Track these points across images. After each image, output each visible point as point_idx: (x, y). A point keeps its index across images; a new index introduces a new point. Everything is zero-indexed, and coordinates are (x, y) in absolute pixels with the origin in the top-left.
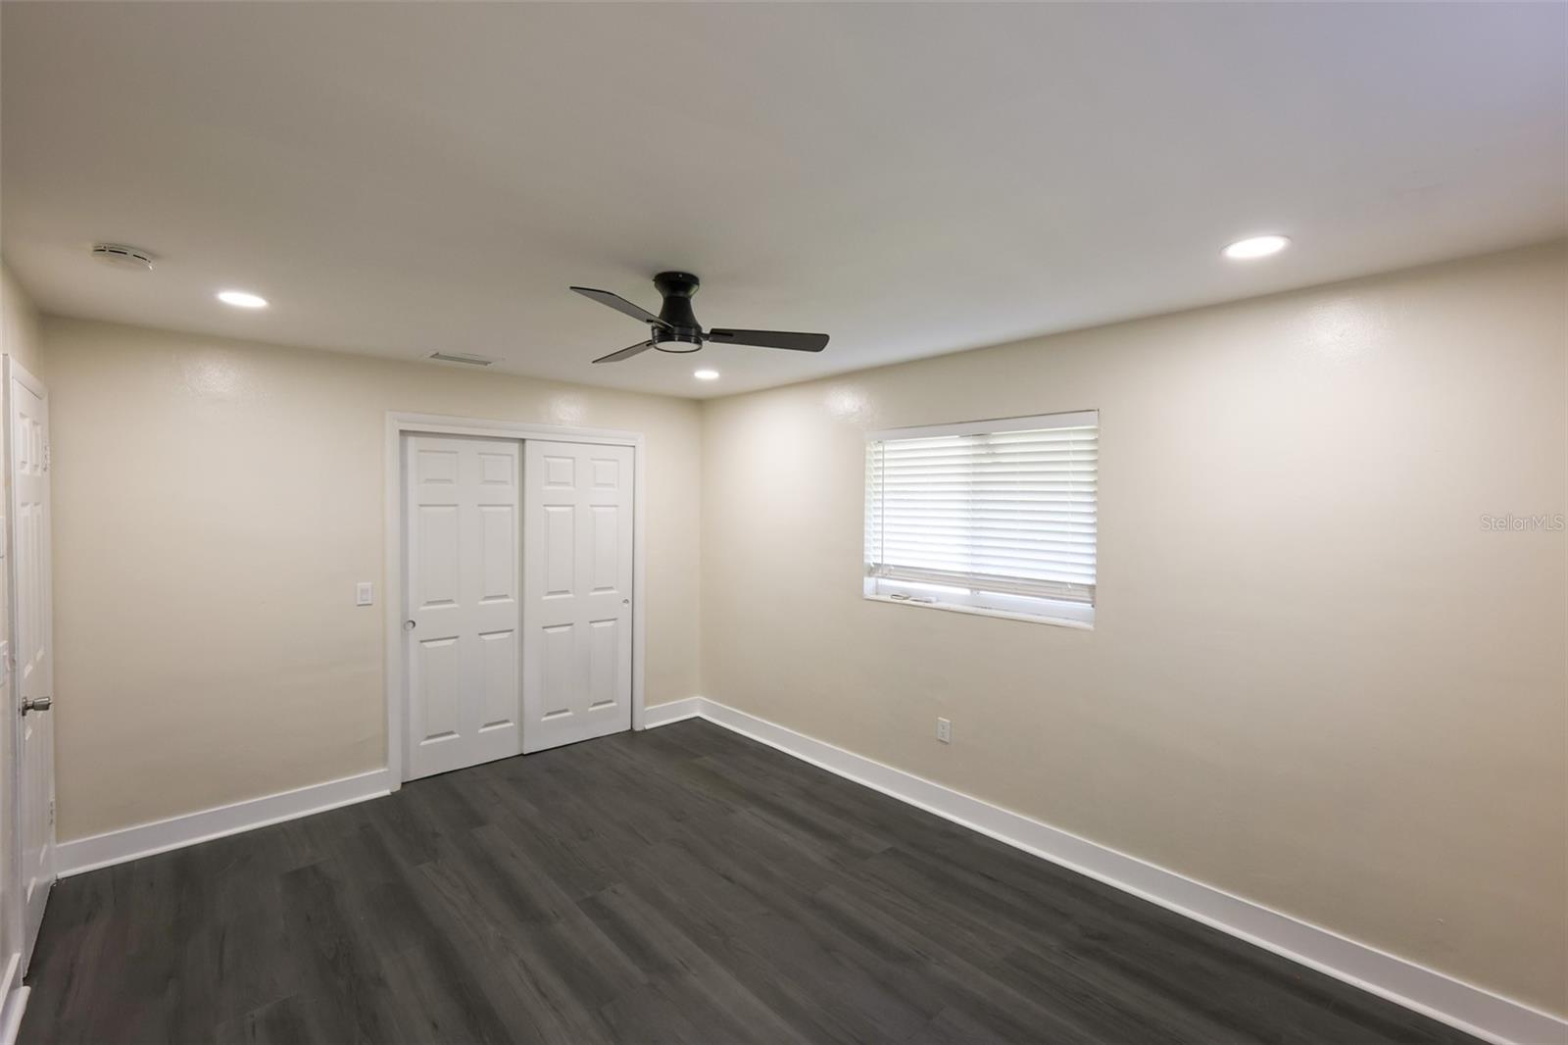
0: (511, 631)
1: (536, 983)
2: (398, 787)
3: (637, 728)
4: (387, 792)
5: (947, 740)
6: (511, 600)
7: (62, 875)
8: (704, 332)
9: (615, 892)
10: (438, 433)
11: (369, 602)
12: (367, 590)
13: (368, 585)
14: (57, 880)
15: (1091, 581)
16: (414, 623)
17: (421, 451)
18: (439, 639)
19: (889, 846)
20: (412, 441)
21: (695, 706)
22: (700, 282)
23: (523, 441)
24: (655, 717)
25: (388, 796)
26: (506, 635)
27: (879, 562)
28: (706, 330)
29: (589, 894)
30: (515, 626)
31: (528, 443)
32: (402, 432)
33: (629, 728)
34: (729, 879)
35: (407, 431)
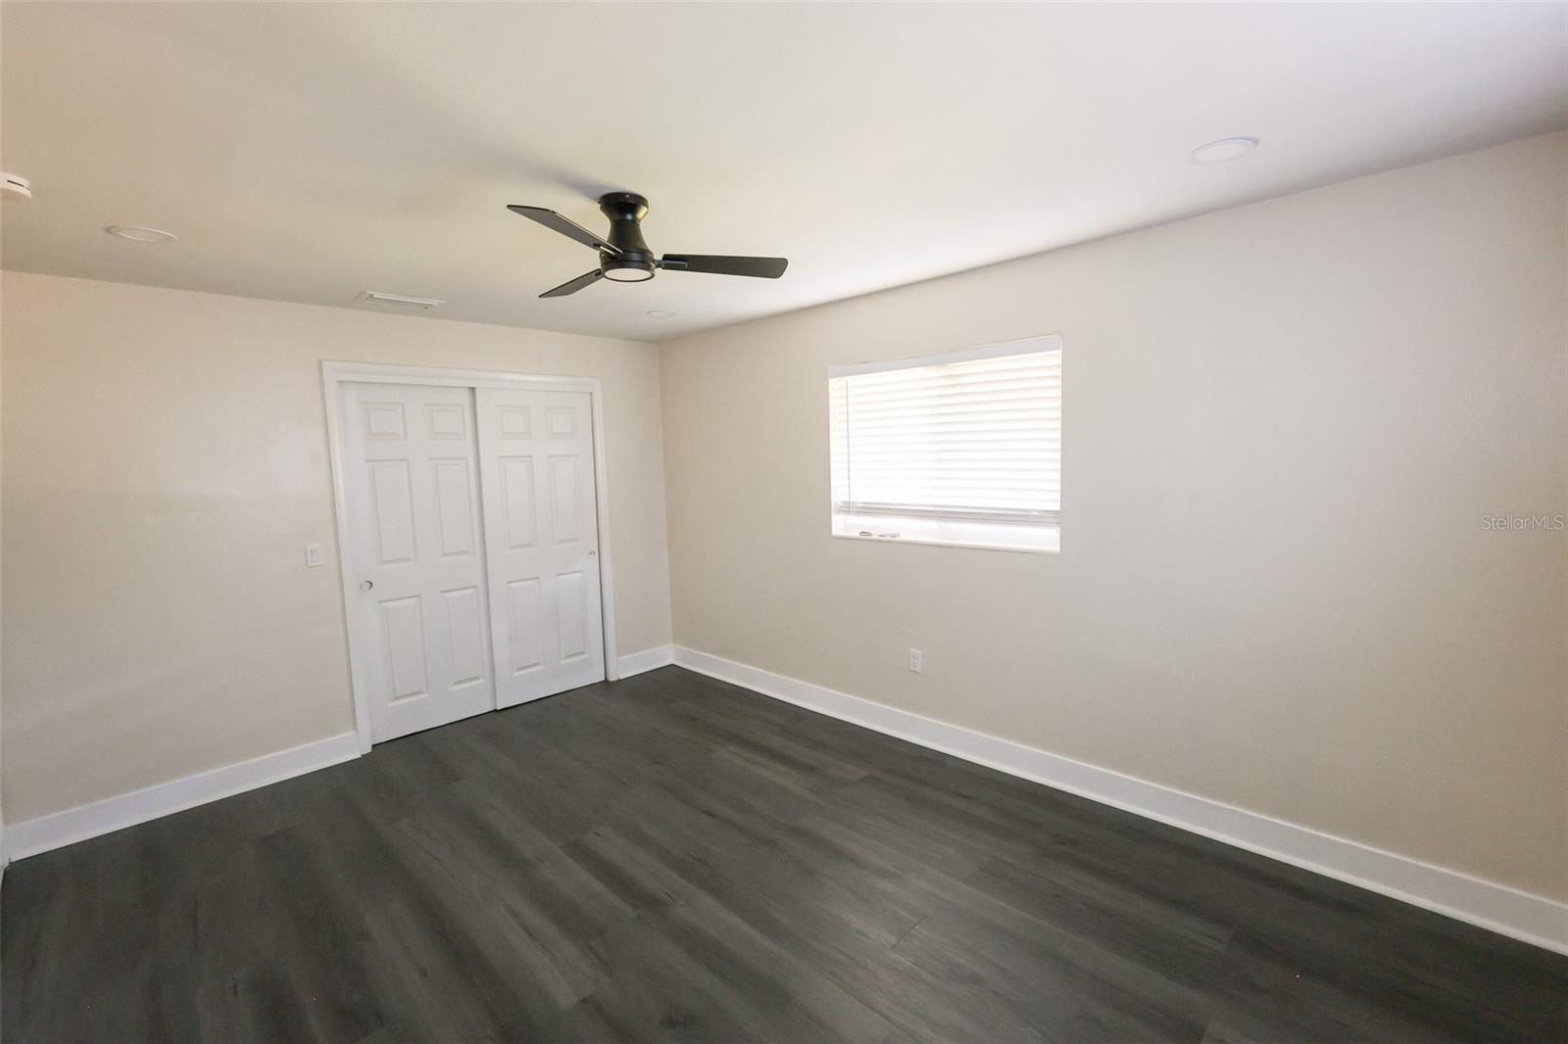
0: (475, 587)
1: (526, 929)
2: (369, 750)
3: (612, 678)
4: (357, 755)
5: (919, 669)
6: (473, 556)
7: (15, 857)
8: (655, 258)
9: (598, 835)
12: (318, 551)
13: (317, 545)
14: (11, 863)
15: (1057, 507)
16: (371, 583)
18: (398, 599)
19: (864, 773)
21: (666, 655)
22: (649, 204)
23: (473, 390)
24: (627, 666)
25: (359, 759)
26: (469, 591)
27: (847, 500)
28: (658, 256)
29: (572, 839)
30: (480, 583)
31: (477, 392)
33: (603, 679)
34: (710, 814)
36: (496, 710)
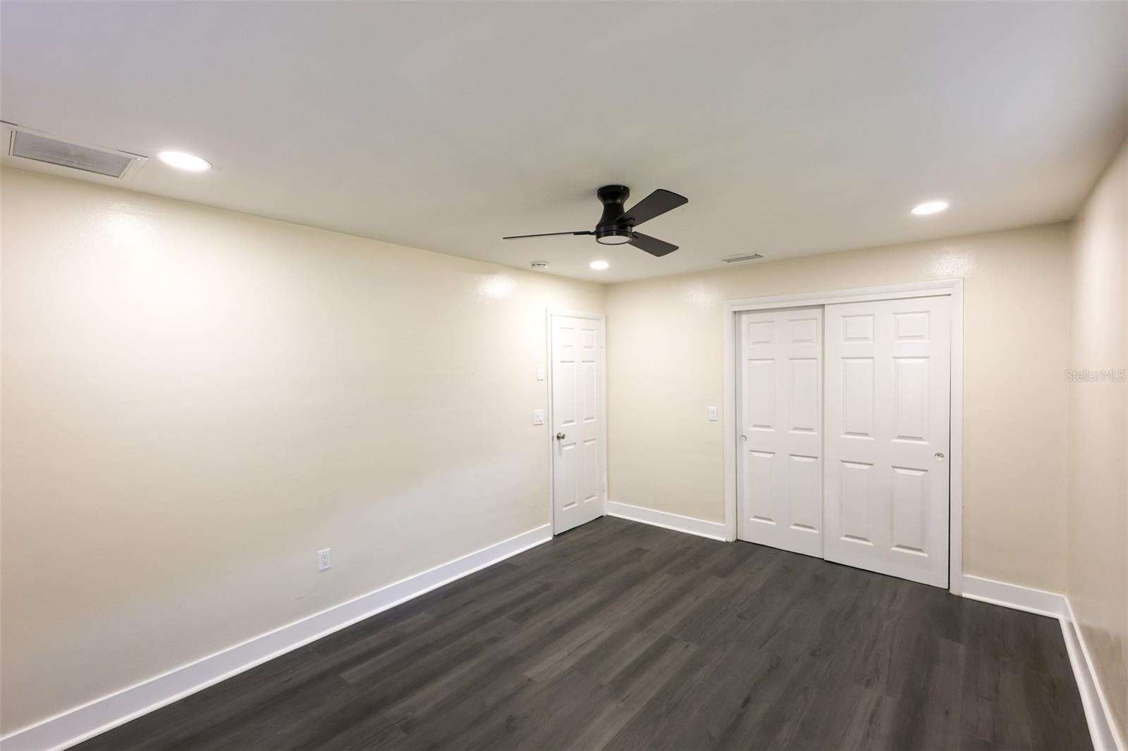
0: (816, 458)
2: (732, 540)
3: (954, 592)
4: (723, 540)
6: (816, 434)
7: (609, 514)
10: (762, 310)
11: (715, 419)
12: (714, 412)
13: (713, 408)
16: (746, 438)
17: (750, 323)
18: (762, 452)
20: (744, 317)
23: (824, 305)
25: (723, 542)
26: (812, 460)
30: (820, 456)
31: (826, 306)
32: (735, 312)
35: (739, 312)
36: (823, 559)
